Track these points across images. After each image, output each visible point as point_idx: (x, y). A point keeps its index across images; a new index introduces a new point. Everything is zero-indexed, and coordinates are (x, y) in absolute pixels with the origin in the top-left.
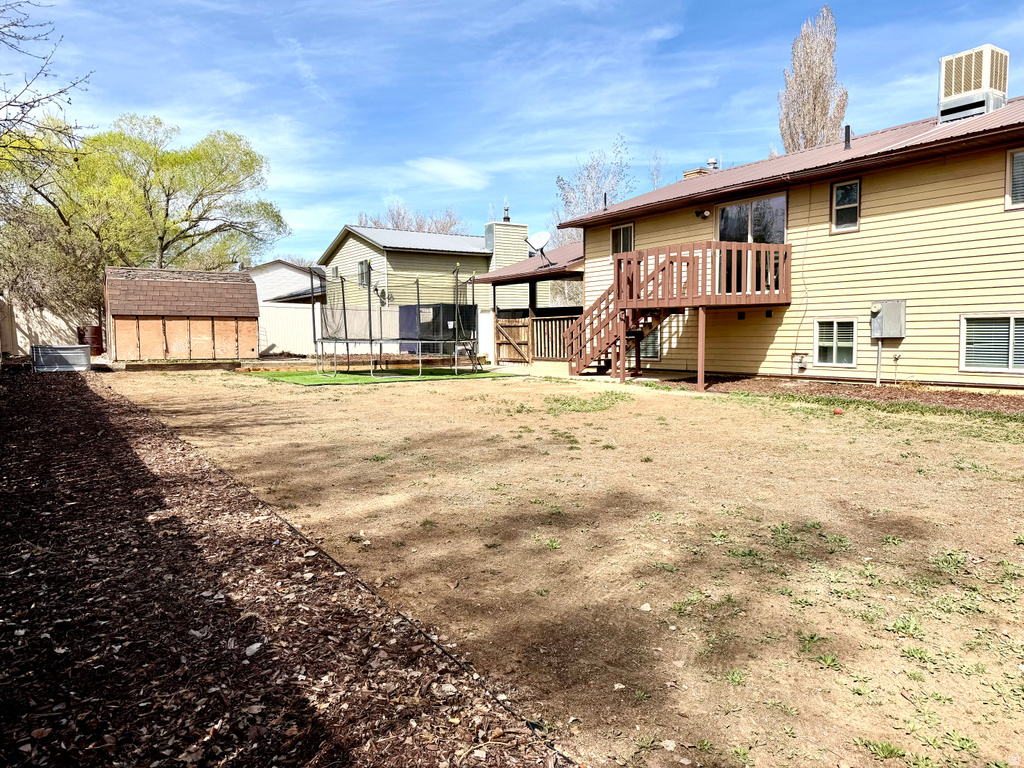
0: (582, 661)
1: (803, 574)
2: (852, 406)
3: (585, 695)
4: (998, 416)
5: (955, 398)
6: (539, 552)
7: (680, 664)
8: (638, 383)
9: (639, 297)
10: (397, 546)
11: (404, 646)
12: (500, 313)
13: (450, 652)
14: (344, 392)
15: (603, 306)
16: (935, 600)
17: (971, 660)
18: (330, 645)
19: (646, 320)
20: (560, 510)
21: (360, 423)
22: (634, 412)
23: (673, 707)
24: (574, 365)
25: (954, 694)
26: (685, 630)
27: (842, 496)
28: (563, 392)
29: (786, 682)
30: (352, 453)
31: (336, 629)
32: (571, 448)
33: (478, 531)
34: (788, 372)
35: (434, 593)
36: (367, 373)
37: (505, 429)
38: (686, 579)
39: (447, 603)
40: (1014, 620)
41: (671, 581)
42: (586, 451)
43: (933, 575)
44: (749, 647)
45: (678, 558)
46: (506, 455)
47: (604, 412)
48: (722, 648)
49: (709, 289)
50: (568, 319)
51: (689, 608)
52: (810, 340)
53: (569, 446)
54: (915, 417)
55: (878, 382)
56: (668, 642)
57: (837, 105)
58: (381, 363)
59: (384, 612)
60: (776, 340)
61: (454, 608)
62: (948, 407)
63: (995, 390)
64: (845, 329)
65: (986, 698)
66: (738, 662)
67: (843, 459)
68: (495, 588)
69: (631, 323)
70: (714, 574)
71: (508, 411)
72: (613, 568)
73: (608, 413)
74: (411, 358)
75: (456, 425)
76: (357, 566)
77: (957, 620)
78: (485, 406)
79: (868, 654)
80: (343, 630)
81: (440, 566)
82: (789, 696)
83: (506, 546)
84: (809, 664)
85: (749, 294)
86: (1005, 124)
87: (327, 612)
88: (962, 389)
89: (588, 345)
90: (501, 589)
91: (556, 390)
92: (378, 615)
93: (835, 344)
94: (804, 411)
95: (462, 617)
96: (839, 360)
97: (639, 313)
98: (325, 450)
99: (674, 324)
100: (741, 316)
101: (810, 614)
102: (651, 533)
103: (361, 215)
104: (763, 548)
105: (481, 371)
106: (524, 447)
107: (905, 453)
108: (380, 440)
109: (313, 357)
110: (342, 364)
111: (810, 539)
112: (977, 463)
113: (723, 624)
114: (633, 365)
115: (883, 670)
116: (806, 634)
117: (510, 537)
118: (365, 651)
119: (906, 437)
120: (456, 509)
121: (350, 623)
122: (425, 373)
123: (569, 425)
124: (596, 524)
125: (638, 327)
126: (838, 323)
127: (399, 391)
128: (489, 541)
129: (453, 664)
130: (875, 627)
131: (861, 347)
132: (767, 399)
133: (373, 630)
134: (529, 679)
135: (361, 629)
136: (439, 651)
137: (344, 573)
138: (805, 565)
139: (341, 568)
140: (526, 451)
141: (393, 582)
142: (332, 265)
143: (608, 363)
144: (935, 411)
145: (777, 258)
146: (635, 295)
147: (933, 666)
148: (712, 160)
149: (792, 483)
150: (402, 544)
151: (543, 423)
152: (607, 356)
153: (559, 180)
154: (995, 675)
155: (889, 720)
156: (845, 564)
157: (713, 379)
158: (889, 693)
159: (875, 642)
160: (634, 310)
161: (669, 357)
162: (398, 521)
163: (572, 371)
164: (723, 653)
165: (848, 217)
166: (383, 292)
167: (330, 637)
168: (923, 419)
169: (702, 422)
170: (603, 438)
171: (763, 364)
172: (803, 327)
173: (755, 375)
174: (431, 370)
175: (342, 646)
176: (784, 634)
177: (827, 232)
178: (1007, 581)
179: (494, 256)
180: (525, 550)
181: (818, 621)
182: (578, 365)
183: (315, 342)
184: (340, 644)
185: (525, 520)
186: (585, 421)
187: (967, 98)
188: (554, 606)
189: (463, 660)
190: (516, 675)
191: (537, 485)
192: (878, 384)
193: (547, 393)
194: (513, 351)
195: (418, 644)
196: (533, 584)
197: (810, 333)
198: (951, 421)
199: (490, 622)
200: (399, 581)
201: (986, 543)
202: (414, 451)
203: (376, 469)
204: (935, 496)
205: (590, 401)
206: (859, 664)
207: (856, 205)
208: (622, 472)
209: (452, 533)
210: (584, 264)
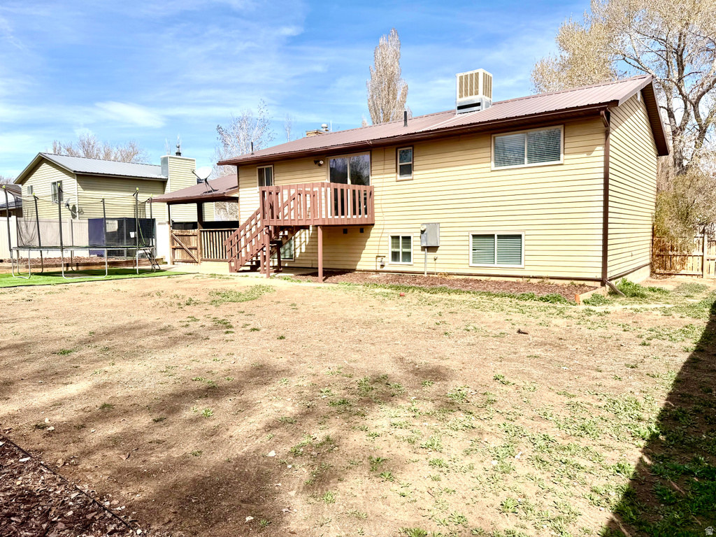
0: (223, 503)
1: (375, 414)
2: (410, 290)
3: (224, 530)
4: (489, 294)
5: (468, 283)
6: (194, 421)
7: (292, 493)
8: (279, 277)
9: (278, 218)
10: (79, 428)
11: (79, 516)
12: (175, 225)
13: (119, 515)
14: (37, 292)
15: (253, 222)
16: (449, 423)
17: (467, 461)
18: (13, 526)
19: (284, 233)
20: (215, 385)
21: (49, 321)
22: (276, 300)
23: (286, 527)
24: (233, 264)
25: (457, 486)
26: (297, 468)
27: (402, 354)
28: (223, 286)
29: (360, 495)
30: (41, 348)
31: (19, 510)
32: (227, 332)
33: (149, 409)
34: (374, 268)
35: (108, 465)
36: (59, 274)
37: (175, 320)
38: (301, 428)
39: (119, 472)
40: (490, 431)
41: (291, 431)
42: (238, 334)
43: (449, 405)
44: (339, 473)
45: (297, 411)
46: (175, 342)
47: (254, 301)
48: (321, 477)
49: (324, 213)
50: (228, 231)
51: (302, 450)
52: (386, 247)
53: (225, 331)
54: (445, 296)
55: (426, 273)
56: (286, 478)
57: (402, 93)
58: (72, 265)
59: (63, 489)
60: (367, 247)
61: (123, 476)
62: (463, 289)
63: (488, 278)
64: (406, 241)
65: (473, 486)
66: (332, 485)
67: (403, 327)
68: (160, 455)
69: (273, 235)
70: (320, 420)
71: (179, 304)
72: (251, 427)
73: (257, 303)
74: (99, 260)
75: (136, 318)
76: (41, 450)
77: (461, 434)
78: (160, 300)
79: (410, 466)
80: (25, 510)
81: (114, 442)
82: (362, 504)
83: (170, 419)
84: (375, 479)
85: (349, 218)
86: (490, 119)
87: (11, 496)
88: (471, 277)
89: (243, 250)
90: (164, 456)
91: (217, 285)
92: (58, 492)
93: (401, 250)
94: (382, 294)
95: (131, 483)
96: (403, 260)
97: (278, 229)
98: (16, 346)
99: (303, 236)
100: (345, 231)
101: (378, 443)
102: (279, 395)
103: (55, 143)
104: (352, 397)
105: (159, 270)
106: (190, 334)
107: (438, 322)
108: (67, 335)
109: (9, 261)
110: (37, 267)
111: (381, 387)
112: (477, 326)
113: (323, 458)
114: (276, 264)
115: (417, 477)
116: (375, 457)
117: (174, 411)
118: (44, 526)
119: (440, 310)
120: (131, 392)
121: (33, 503)
122: (111, 273)
123: (227, 314)
124: (241, 393)
125: (278, 238)
126: (402, 237)
127: (87, 290)
128: (156, 416)
129: (121, 524)
130: (415, 446)
131: (415, 252)
132: (361, 287)
133: (52, 506)
134: (182, 525)
135: (42, 506)
136: (110, 515)
137: (28, 459)
138: (377, 407)
139: (26, 454)
140: (192, 337)
141: (73, 461)
142: (27, 184)
143: (258, 263)
144: (456, 292)
145: (365, 194)
146: (275, 217)
147: (446, 469)
148: (324, 125)
149: (373, 347)
150: (83, 426)
151: (207, 313)
152: (257, 258)
153: (219, 128)
154: (479, 470)
155: (420, 511)
156: (401, 403)
157: (328, 273)
158: (421, 492)
159: (415, 457)
160: (275, 227)
161: (300, 258)
162: (80, 407)
163: (231, 269)
164: (321, 480)
165: (406, 170)
166: (74, 207)
167: (12, 519)
168: (449, 297)
169: (320, 306)
170: (252, 322)
171: (359, 263)
172: (382, 239)
173: (354, 270)
174: (116, 271)
175: (23, 524)
176: (361, 460)
177: (395, 179)
178: (488, 405)
179: (169, 181)
180: (185, 421)
181: (383, 448)
182: (236, 264)
183: (11, 250)
184: (23, 523)
185: (187, 395)
186: (239, 309)
187: (471, 100)
188: (205, 463)
189: (130, 519)
190: (172, 524)
191: (200, 365)
192: (426, 275)
193: (211, 287)
194: (185, 254)
195: (92, 512)
196: (189, 448)
197: (386, 243)
198: (464, 299)
199: (154, 484)
200: (79, 459)
201: (479, 380)
202: (97, 343)
203: (62, 362)
204: (453, 350)
205: (243, 293)
206: (405, 474)
207: (411, 163)
208: (263, 348)
209: (126, 412)
210: (238, 191)
